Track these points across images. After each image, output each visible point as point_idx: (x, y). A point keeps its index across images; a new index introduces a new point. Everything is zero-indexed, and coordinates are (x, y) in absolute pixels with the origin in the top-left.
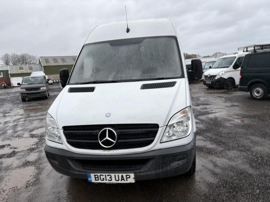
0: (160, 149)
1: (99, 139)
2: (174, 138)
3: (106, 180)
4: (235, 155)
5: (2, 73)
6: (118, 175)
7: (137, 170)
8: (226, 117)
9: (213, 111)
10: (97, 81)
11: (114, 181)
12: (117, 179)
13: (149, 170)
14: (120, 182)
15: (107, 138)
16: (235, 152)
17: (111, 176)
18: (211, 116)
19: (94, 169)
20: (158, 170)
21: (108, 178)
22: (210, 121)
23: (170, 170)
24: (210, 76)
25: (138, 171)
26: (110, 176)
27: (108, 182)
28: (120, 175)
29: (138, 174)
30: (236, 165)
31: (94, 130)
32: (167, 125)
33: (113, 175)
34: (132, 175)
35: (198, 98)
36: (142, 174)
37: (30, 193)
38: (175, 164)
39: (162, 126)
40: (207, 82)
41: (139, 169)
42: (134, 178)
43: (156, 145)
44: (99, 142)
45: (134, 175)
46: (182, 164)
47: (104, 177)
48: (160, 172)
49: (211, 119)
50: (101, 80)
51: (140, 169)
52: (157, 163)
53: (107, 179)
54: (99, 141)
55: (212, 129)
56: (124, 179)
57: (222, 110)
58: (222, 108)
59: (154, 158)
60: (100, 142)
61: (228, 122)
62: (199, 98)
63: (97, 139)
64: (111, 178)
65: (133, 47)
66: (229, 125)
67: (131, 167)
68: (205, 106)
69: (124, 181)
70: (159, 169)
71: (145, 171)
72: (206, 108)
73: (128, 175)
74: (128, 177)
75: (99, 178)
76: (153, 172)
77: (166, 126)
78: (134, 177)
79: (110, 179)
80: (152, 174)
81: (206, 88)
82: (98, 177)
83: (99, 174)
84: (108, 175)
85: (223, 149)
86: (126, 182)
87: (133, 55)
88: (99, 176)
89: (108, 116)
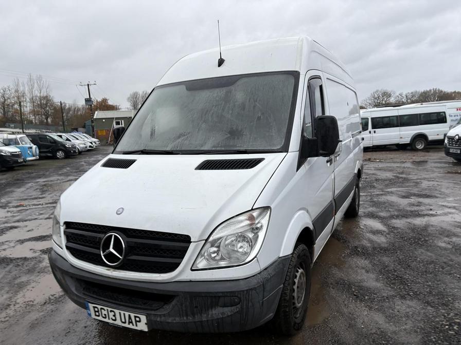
0: (191, 281)
1: (101, 249)
2: (223, 264)
3: (109, 319)
4: (408, 310)
5: (123, 121)
6: (124, 314)
7: (152, 310)
8: (448, 228)
9: (431, 212)
10: (145, 150)
11: (118, 322)
12: (123, 320)
13: (169, 315)
14: (126, 325)
15: (111, 250)
16: (413, 303)
17: (115, 313)
18: (418, 221)
19: (95, 296)
20: (185, 318)
21: (111, 314)
22: (410, 231)
23: (207, 321)
24: (459, 139)
25: (153, 312)
26: (113, 313)
27: (111, 321)
28: (127, 314)
29: (153, 318)
30: (395, 332)
31: (99, 232)
32: (206, 240)
33: (117, 312)
34: (144, 318)
35: (418, 181)
36: (158, 319)
37: (42, 314)
38: (217, 312)
39: (196, 240)
40: (451, 151)
41: (155, 310)
42: (146, 324)
43: (183, 273)
44: (100, 255)
45: (147, 318)
46: (229, 314)
47: (105, 312)
48: (188, 321)
49: (414, 229)
50: (153, 149)
51: (157, 309)
52: (182, 305)
53: (110, 317)
54: (102, 252)
55: (401, 250)
56: (132, 322)
57: (453, 211)
58: (454, 208)
59: (178, 296)
60: (102, 254)
61: (446, 239)
62: (422, 181)
63: (99, 249)
64: (114, 316)
65: (217, 93)
66: (443, 245)
67: (145, 304)
68: (421, 200)
69: (133, 325)
70: (187, 316)
71: (164, 315)
72: (419, 204)
73: (138, 317)
74: (138, 319)
75: (100, 312)
76: (177, 319)
77: (204, 241)
78: (146, 321)
79: (114, 318)
80: (175, 322)
81: (452, 161)
82: (98, 311)
83: (99, 307)
84: (111, 311)
85: (392, 293)
86: (134, 327)
87: (213, 106)
88: (100, 310)
89: (119, 212)
